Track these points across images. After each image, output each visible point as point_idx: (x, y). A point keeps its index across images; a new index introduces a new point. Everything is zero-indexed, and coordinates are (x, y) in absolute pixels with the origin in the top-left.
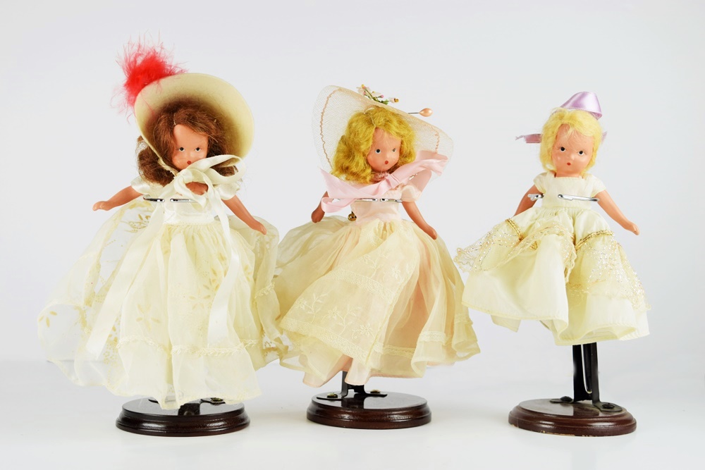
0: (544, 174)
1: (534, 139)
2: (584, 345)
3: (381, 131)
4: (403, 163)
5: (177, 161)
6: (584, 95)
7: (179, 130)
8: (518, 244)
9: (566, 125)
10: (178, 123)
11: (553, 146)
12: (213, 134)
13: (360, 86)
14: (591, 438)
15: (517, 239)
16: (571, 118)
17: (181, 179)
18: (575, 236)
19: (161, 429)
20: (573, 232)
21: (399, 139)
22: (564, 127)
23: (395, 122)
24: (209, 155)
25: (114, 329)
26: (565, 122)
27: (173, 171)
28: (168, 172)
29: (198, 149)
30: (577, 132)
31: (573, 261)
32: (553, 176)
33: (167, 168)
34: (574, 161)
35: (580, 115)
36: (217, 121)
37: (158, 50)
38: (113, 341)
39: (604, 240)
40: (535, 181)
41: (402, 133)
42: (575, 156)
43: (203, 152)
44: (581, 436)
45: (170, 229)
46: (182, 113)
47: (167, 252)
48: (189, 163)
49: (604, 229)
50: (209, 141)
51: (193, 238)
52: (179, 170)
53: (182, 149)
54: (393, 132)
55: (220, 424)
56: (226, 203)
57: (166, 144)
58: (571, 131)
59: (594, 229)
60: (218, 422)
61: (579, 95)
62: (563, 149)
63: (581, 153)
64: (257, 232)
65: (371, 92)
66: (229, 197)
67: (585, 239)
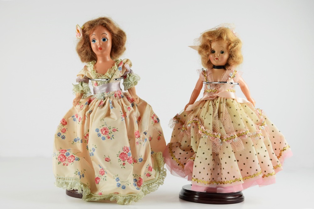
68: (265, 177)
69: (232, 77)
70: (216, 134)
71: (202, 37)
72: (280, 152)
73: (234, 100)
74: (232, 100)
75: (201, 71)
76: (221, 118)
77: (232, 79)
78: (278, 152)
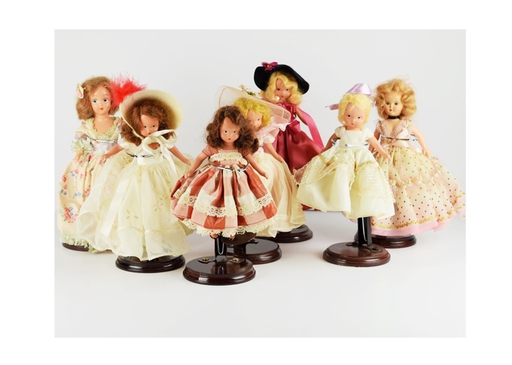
0: (340, 127)
1: (334, 107)
2: (364, 218)
3: (251, 112)
4: (264, 126)
5: (143, 133)
6: (361, 85)
7: (144, 117)
8: (325, 168)
9: (351, 103)
10: (143, 114)
11: (344, 114)
12: (162, 119)
13: (240, 85)
14: (364, 268)
15: (325, 165)
16: (354, 99)
17: (145, 141)
18: (356, 164)
19: (140, 269)
20: (354, 161)
21: (261, 115)
22: (350, 104)
23: (259, 106)
24: (159, 130)
25: (115, 222)
26: (351, 101)
27: (141, 138)
28: (139, 138)
29: (154, 126)
30: (356, 108)
31: (353, 179)
32: (345, 129)
33: (138, 136)
34: (356, 122)
35: (358, 98)
36: (163, 111)
37: (131, 80)
38: (115, 227)
39: (371, 166)
40: (336, 130)
41: (263, 112)
42: (355, 120)
43: (157, 128)
44: (358, 266)
45: (141, 167)
46: (145, 109)
47: (140, 181)
48: (150, 134)
49: (371, 160)
50: (159, 122)
51: (153, 172)
52: (144, 137)
53: (145, 127)
54: (258, 112)
55: (170, 265)
56: (170, 150)
57: (137, 125)
58: (353, 106)
59: (366, 160)
60: (169, 264)
61: (358, 85)
62: (349, 116)
63: (359, 118)
64: (186, 164)
65: (246, 89)
66: (171, 147)
67: (361, 165)
68: (440, 221)
69: (406, 127)
70: (391, 181)
71: (376, 90)
72: (455, 199)
73: (408, 148)
74: (406, 149)
75: (377, 122)
76: (396, 166)
77: (406, 130)
78: (453, 199)
